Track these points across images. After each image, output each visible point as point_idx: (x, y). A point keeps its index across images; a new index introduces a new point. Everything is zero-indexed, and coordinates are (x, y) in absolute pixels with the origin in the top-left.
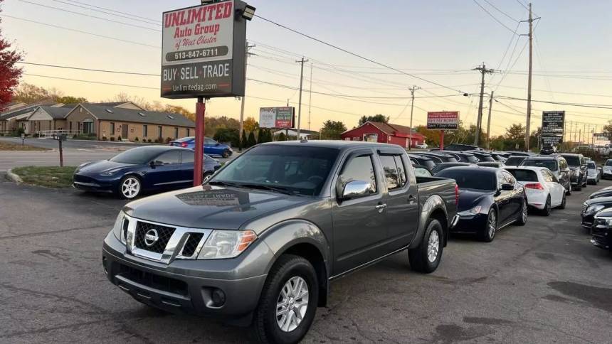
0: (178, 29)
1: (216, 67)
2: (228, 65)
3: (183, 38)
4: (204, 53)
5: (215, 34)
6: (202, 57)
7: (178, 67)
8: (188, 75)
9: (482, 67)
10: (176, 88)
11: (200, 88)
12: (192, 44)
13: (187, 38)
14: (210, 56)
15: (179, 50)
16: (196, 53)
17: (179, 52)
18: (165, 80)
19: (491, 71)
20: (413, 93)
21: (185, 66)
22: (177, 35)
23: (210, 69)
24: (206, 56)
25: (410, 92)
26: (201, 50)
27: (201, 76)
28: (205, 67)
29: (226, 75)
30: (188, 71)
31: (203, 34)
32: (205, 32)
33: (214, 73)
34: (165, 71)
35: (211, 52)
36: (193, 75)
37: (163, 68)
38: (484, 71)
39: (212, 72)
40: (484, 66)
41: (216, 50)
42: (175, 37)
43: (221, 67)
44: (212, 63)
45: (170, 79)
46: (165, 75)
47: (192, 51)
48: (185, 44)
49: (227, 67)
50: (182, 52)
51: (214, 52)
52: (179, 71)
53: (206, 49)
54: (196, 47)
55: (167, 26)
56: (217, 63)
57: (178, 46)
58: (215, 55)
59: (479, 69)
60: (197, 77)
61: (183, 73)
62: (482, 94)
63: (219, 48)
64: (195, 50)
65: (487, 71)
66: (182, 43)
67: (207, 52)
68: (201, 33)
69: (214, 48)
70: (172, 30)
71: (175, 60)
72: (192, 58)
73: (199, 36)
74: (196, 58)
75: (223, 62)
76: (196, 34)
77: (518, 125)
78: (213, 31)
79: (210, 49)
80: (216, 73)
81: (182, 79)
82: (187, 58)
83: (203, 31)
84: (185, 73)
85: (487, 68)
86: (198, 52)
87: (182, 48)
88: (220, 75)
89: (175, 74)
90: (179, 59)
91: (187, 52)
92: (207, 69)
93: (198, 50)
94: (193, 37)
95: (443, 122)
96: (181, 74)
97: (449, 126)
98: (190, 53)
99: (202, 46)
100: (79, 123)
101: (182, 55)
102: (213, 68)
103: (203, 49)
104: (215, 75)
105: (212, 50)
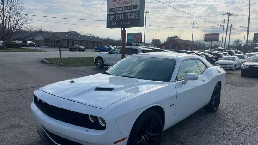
2: (137, 13)
3: (116, 2)
4: (126, 8)
6: (125, 10)
7: (115, 15)
8: (119, 18)
9: (228, 13)
10: (114, 24)
11: (125, 23)
12: (121, 4)
13: (119, 2)
14: (129, 9)
16: (123, 9)
17: (115, 8)
18: (109, 20)
19: (233, 15)
20: (193, 26)
21: (118, 14)
23: (129, 15)
24: (128, 10)
26: (125, 7)
27: (125, 18)
28: (127, 14)
29: (136, 17)
30: (119, 16)
33: (131, 17)
35: (129, 8)
36: (121, 18)
37: (108, 15)
38: (229, 15)
39: (130, 16)
41: (132, 7)
42: (113, 2)
43: (134, 14)
44: (130, 13)
45: (111, 20)
46: (108, 18)
47: (121, 7)
48: (118, 5)
49: (137, 14)
51: (131, 8)
52: (115, 16)
53: (127, 6)
54: (123, 6)
56: (133, 12)
57: (114, 5)
58: (131, 9)
60: (123, 19)
61: (117, 17)
62: (228, 25)
63: (133, 6)
64: (122, 7)
65: (231, 15)
66: (116, 4)
67: (128, 8)
69: (131, 6)
71: (113, 12)
72: (121, 10)
73: (124, 1)
75: (135, 12)
79: (129, 6)
80: (132, 17)
81: (117, 20)
82: (119, 11)
84: (118, 17)
86: (124, 8)
87: (116, 6)
88: (134, 18)
89: (113, 18)
90: (115, 11)
91: (118, 8)
92: (128, 15)
93: (123, 7)
94: (121, 1)
95: (212, 38)
96: (116, 18)
97: (215, 39)
98: (120, 8)
99: (125, 5)
100: (55, 41)
101: (116, 10)
102: (131, 14)
103: (126, 7)
104: (132, 18)
105: (130, 7)
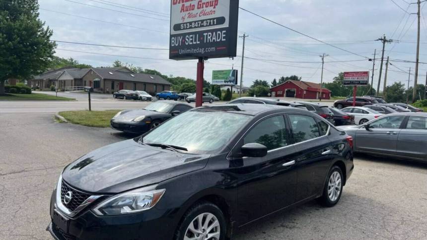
0: (183, 5)
1: (214, 33)
2: (225, 31)
3: (187, 12)
4: (205, 23)
5: (214, 8)
6: (203, 26)
7: (184, 35)
8: (192, 41)
9: (383, 38)
10: (182, 52)
11: (202, 51)
12: (195, 16)
13: (191, 12)
14: (210, 25)
15: (184, 22)
16: (198, 24)
17: (184, 24)
18: (172, 45)
19: (390, 41)
20: (323, 59)
21: (189, 34)
22: (183, 10)
23: (210, 35)
24: (207, 26)
25: (321, 58)
26: (202, 21)
27: (202, 41)
28: (205, 34)
29: (223, 40)
30: (192, 38)
31: (205, 8)
32: (206, 7)
33: (213, 38)
34: (173, 38)
35: (210, 22)
36: (195, 41)
37: (171, 36)
38: (384, 41)
39: (211, 38)
40: (385, 37)
41: (215, 20)
42: (181, 12)
43: (219, 34)
44: (212, 31)
45: (177, 45)
46: (172, 42)
47: (195, 22)
48: (189, 17)
49: (224, 34)
50: (186, 23)
51: (214, 22)
52: (184, 38)
53: (206, 20)
54: (198, 18)
55: (174, 4)
56: (216, 30)
57: (183, 18)
58: (214, 24)
59: (381, 39)
60: (199, 42)
61: (187, 40)
62: (382, 58)
63: (217, 19)
65: (387, 41)
66: (187, 16)
67: (207, 22)
68: (203, 7)
69: (214, 19)
70: (179, 6)
71: (181, 30)
72: (195, 27)
73: (202, 9)
74: (198, 27)
75: (221, 30)
76: (198, 8)
77: (398, 82)
78: (212, 5)
79: (210, 19)
80: (215, 38)
81: (187, 44)
82: (191, 28)
83: (204, 6)
84: (189, 39)
85: (387, 38)
86: (200, 22)
87: (187, 20)
88: (218, 40)
89: (181, 40)
90: (184, 29)
91: (191, 23)
92: (207, 36)
93: (199, 21)
94: (196, 11)
95: (356, 80)
96: (185, 40)
97: (361, 82)
98: (193, 24)
99: (203, 18)
100: (91, 82)
101: (187, 26)
102: (212, 34)
103: (204, 20)
104: (214, 40)
105: (212, 21)
